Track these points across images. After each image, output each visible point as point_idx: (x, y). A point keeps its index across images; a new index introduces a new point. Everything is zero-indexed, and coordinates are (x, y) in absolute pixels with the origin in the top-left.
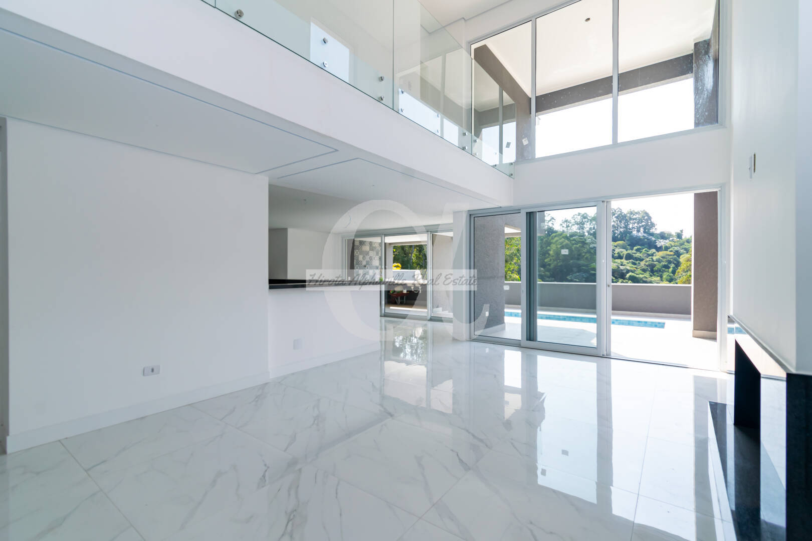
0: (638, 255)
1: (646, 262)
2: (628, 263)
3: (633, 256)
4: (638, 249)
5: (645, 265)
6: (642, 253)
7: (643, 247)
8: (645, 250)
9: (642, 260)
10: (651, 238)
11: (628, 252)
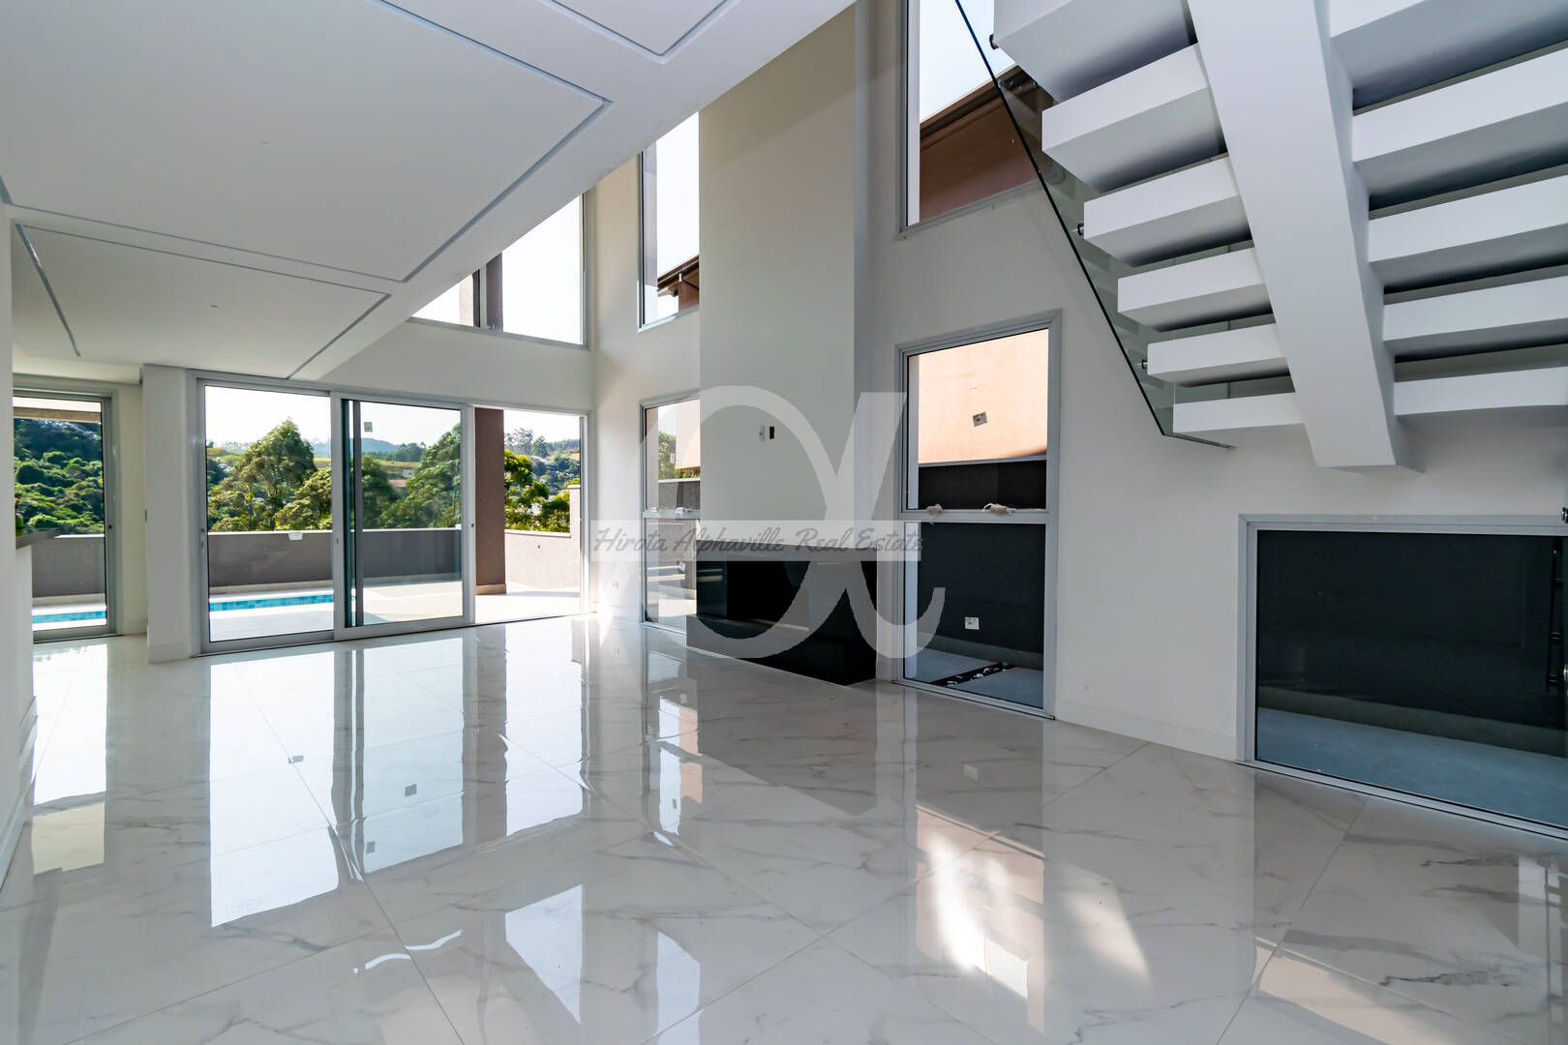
0: (56, 471)
1: (81, 488)
2: (27, 491)
3: (42, 473)
4: (55, 456)
5: (77, 495)
6: (66, 469)
7: (69, 454)
8: (76, 462)
9: (69, 484)
10: (91, 435)
11: (26, 464)
